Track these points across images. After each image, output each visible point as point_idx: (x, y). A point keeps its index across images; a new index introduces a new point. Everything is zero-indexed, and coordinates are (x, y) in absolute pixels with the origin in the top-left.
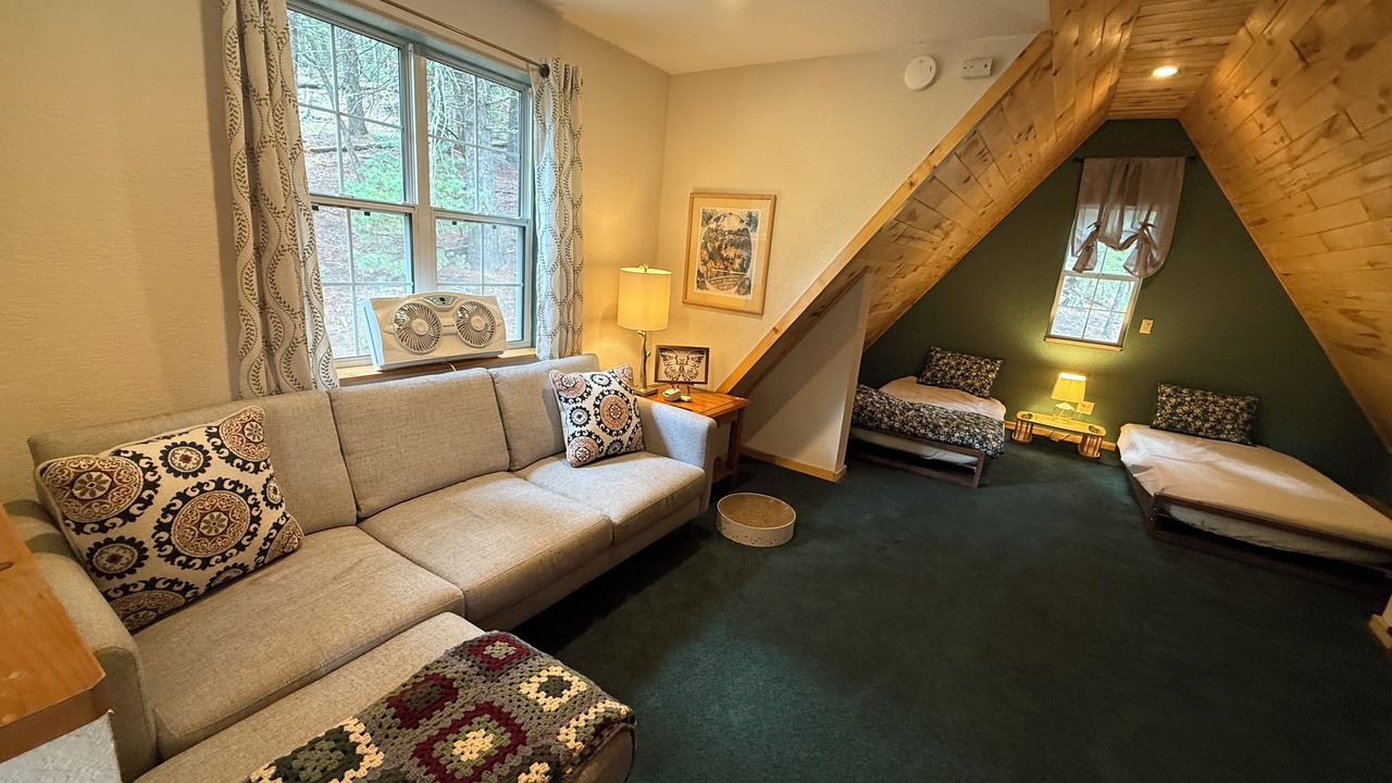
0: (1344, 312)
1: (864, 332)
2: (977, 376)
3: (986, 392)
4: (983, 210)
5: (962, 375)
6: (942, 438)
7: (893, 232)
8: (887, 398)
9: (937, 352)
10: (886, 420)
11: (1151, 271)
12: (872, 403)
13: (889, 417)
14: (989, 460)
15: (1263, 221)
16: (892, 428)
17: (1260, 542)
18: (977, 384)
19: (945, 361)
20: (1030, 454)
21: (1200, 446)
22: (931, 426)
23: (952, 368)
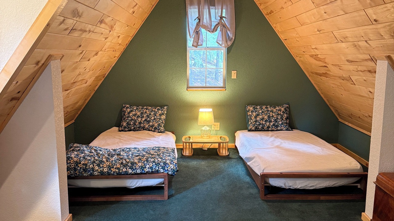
0: (312, 56)
1: (62, 107)
2: (155, 119)
3: (162, 129)
4: (132, 10)
5: (145, 120)
6: (139, 171)
7: (63, 26)
8: (96, 150)
9: (128, 108)
10: (97, 168)
11: (230, 43)
12: (84, 157)
13: (98, 165)
14: (170, 177)
15: (271, 12)
16: (102, 173)
17: (311, 187)
18: (156, 125)
19: (134, 113)
20: (194, 163)
21: (272, 136)
22: (129, 164)
23: (138, 117)
